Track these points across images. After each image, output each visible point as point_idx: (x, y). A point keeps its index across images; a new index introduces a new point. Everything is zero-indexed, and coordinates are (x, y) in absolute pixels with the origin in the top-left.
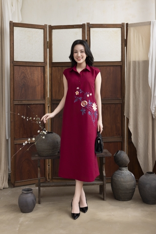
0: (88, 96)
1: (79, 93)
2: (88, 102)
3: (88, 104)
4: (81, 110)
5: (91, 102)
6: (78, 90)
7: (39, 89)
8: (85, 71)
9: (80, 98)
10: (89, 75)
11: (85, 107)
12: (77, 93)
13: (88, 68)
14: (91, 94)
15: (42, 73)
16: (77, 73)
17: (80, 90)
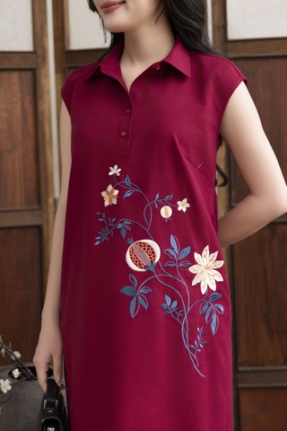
0: (166, 212)
1: (120, 197)
2: (164, 245)
3: (164, 257)
4: (126, 290)
5: (182, 246)
6: (114, 181)
7: (17, 162)
8: (161, 73)
9: (124, 225)
10: (177, 98)
11: (149, 273)
12: (110, 196)
13: (182, 64)
14: (183, 206)
15: (28, 99)
16: (117, 84)
17: (127, 181)
